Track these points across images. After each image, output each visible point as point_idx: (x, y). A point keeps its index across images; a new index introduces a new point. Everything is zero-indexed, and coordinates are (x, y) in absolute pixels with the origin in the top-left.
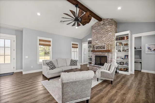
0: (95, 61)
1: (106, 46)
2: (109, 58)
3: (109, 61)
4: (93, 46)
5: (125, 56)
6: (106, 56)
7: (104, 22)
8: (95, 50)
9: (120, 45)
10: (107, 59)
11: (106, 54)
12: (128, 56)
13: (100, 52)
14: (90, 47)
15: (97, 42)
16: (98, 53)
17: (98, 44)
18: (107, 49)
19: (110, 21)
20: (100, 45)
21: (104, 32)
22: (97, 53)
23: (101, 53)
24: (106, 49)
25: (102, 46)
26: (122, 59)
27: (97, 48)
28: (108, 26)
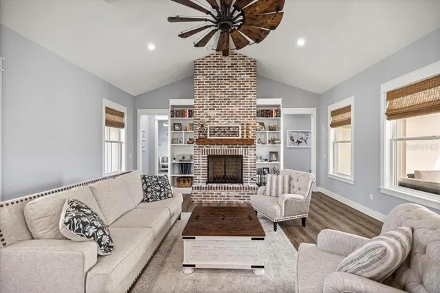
0: (208, 172)
1: (240, 128)
2: (249, 161)
3: (249, 169)
4: (202, 126)
5: (271, 153)
6: (241, 156)
7: (234, 62)
8: (209, 137)
9: (262, 128)
10: (242, 162)
11: (240, 151)
12: (276, 153)
13: (223, 146)
14: (177, 128)
15: (212, 113)
16: (218, 148)
17: (218, 122)
18: (245, 136)
19: (249, 64)
20: (221, 122)
21: (235, 89)
22: (212, 147)
23: (225, 147)
24: (240, 137)
25: (229, 127)
26: (266, 160)
27: (214, 132)
28: (246, 77)
